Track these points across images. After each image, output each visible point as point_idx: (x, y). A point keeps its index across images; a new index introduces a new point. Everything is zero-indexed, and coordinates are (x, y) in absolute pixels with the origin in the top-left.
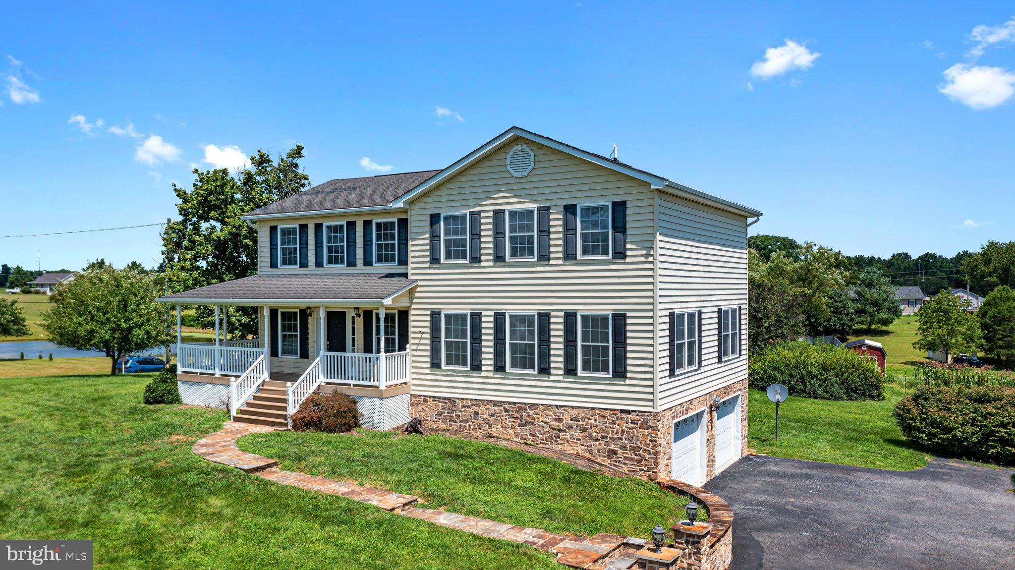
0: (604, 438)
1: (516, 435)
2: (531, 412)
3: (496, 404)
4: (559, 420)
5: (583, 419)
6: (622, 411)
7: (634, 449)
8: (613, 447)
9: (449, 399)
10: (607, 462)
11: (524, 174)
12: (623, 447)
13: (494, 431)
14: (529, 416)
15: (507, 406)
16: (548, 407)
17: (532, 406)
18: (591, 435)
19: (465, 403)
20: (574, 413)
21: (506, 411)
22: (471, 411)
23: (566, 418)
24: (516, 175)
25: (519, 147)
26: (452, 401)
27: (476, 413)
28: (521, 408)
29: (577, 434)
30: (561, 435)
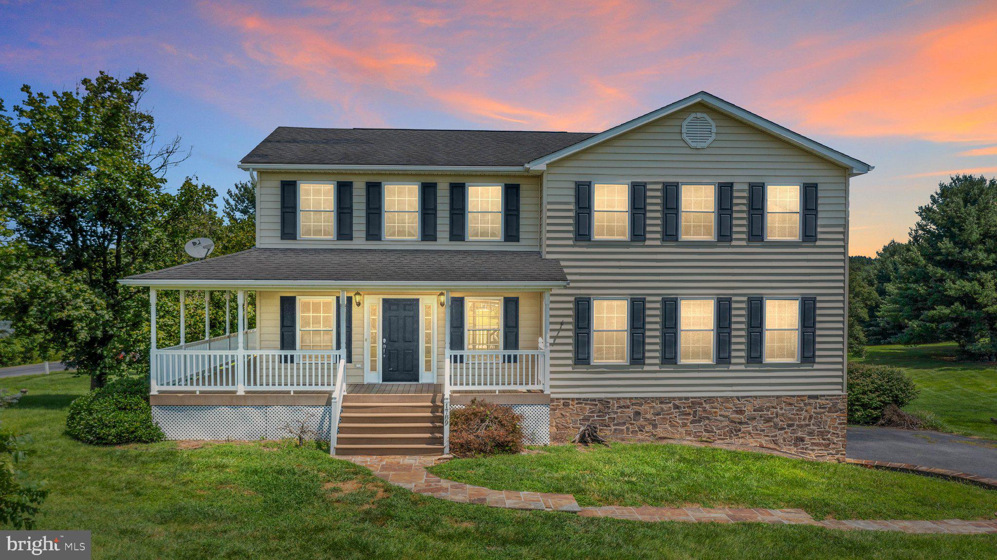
0: (790, 426)
1: (688, 433)
2: (707, 407)
3: (662, 401)
4: (741, 412)
5: (768, 409)
6: (810, 397)
7: (821, 434)
8: (800, 434)
9: (600, 400)
10: (794, 450)
11: (705, 145)
12: (811, 433)
13: (660, 432)
14: (705, 410)
15: (677, 402)
16: (727, 399)
17: (709, 400)
18: (776, 425)
19: (622, 403)
20: (757, 403)
21: (677, 407)
22: (630, 412)
23: (749, 409)
24: (693, 145)
25: (699, 115)
26: (605, 402)
27: (637, 414)
28: (695, 403)
29: (761, 425)
30: (743, 428)
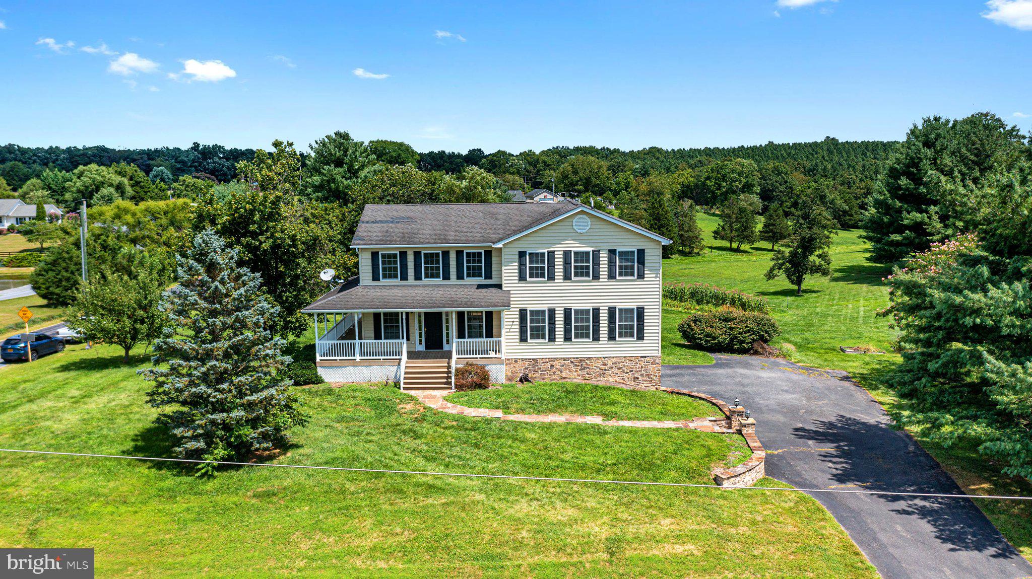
0: (631, 371)
1: (578, 375)
2: (588, 362)
3: (565, 359)
4: (605, 365)
5: (619, 363)
6: (641, 357)
7: (648, 375)
8: (636, 376)
9: (533, 359)
10: (633, 383)
11: (584, 231)
12: (642, 375)
13: (564, 375)
14: (587, 364)
15: (572, 360)
16: (598, 358)
17: (589, 359)
18: (624, 371)
19: (544, 361)
20: (614, 360)
21: (572, 362)
22: (548, 365)
23: (609, 363)
24: (579, 231)
25: (581, 216)
26: (535, 360)
27: (552, 366)
28: (581, 360)
29: (616, 371)
30: (607, 372)
